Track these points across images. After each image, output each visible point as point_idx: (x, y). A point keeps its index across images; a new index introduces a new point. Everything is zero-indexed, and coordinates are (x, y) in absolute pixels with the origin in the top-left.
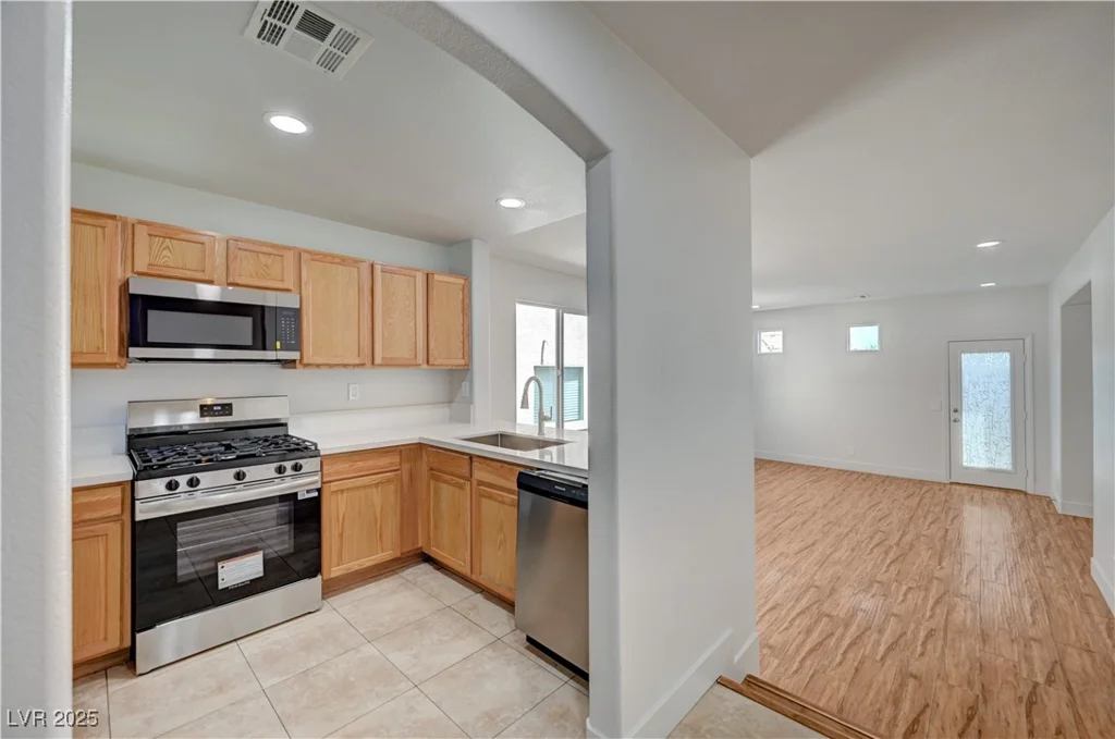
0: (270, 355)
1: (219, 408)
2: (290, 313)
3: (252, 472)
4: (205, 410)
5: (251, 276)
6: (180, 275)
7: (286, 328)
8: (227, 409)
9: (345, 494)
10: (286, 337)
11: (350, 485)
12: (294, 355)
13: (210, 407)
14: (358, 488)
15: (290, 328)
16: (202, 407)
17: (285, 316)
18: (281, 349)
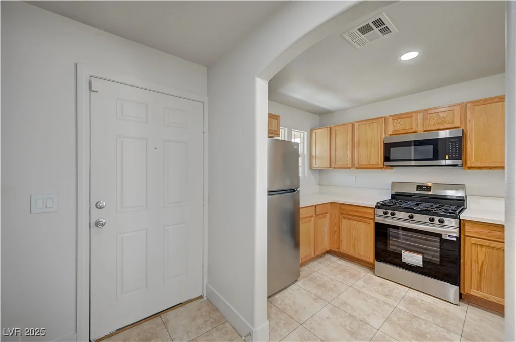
0: (443, 163)
1: (425, 187)
2: (457, 140)
3: (417, 217)
4: (419, 187)
5: (435, 125)
6: (403, 132)
7: (452, 148)
8: (429, 188)
9: (484, 249)
10: (452, 153)
11: (488, 244)
12: (459, 162)
13: (421, 186)
14: (493, 248)
15: (456, 147)
16: (418, 186)
17: (452, 142)
18: (449, 159)
